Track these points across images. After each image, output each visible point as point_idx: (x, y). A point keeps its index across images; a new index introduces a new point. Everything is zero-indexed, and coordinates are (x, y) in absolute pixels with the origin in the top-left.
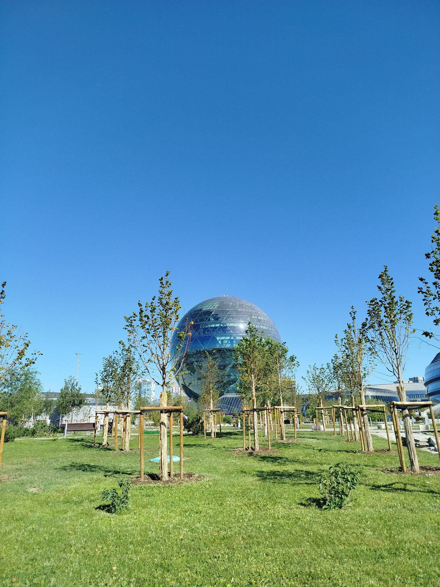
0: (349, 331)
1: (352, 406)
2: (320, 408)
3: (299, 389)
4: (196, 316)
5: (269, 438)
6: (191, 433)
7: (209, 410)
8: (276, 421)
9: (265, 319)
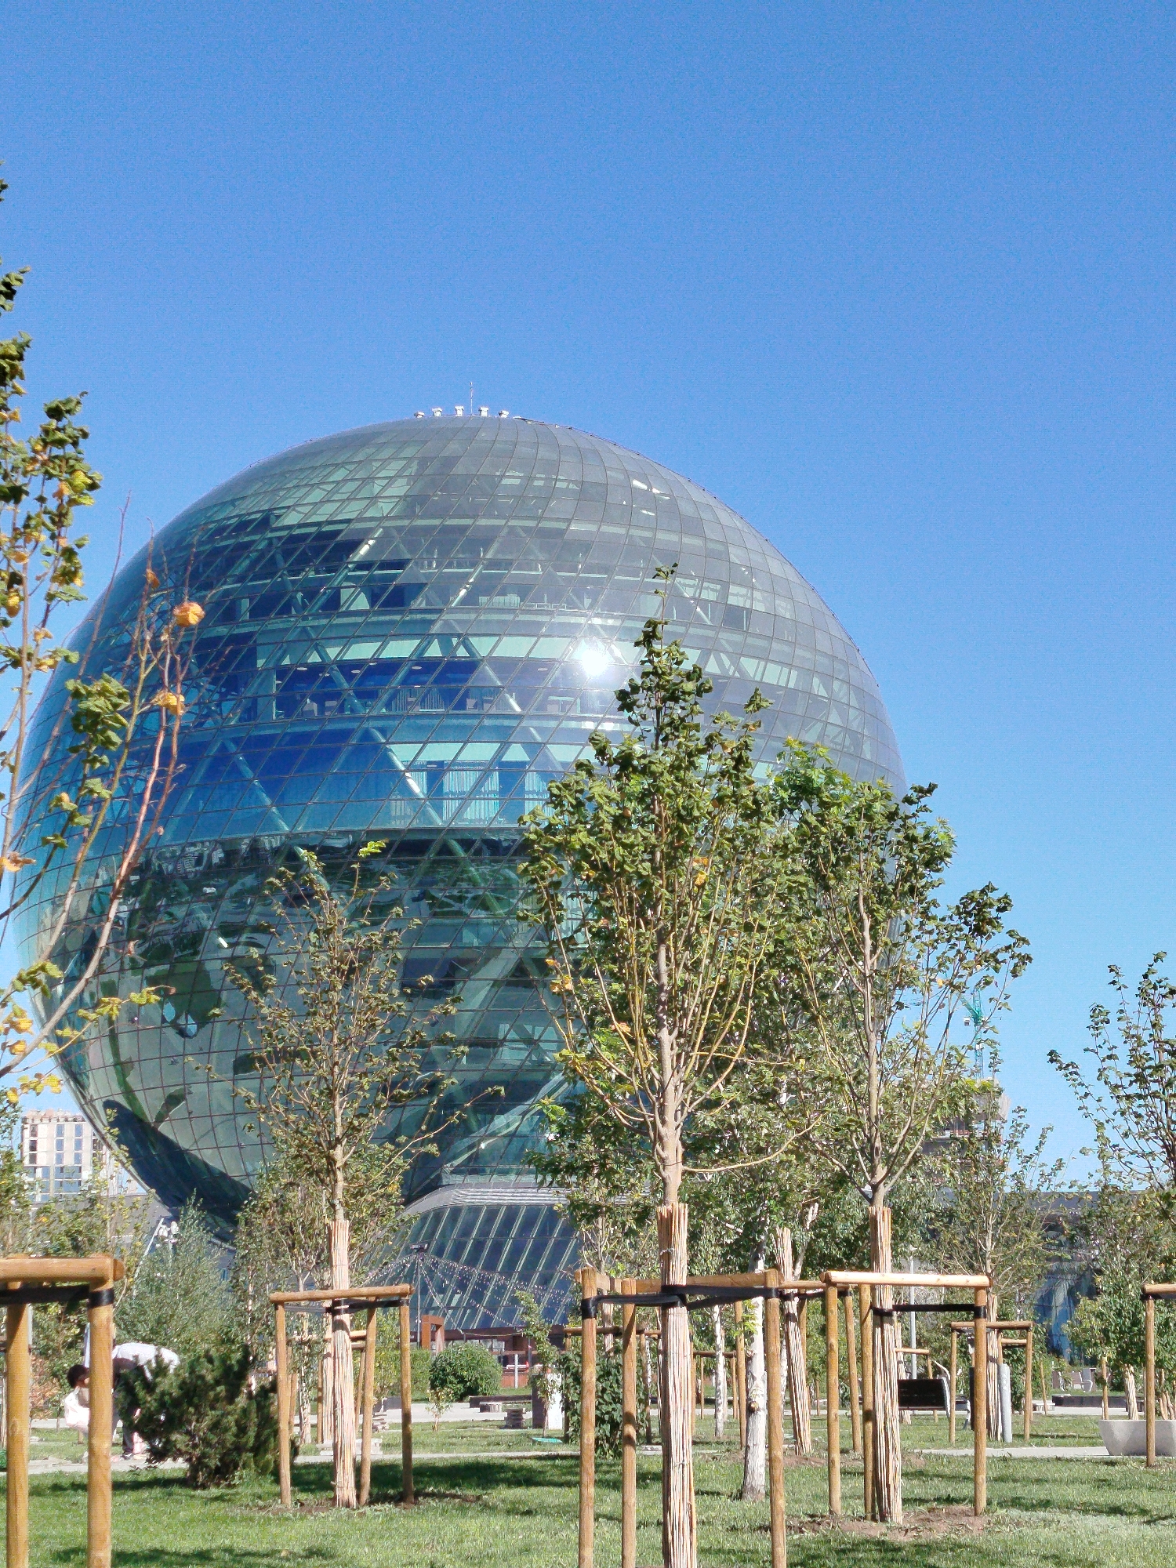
4: (222, 573)
5: (782, 1505)
6: (173, 1466)
7: (318, 1293)
8: (834, 1380)
9: (784, 609)
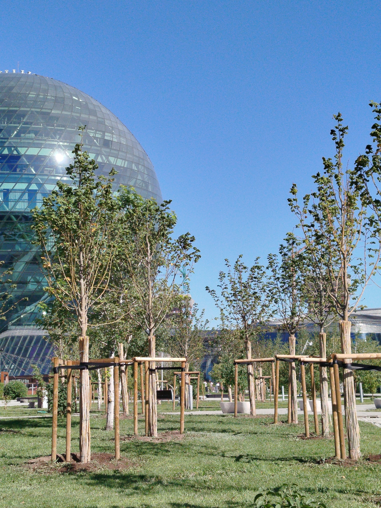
0: (326, 176)
1: (321, 357)
2: (245, 360)
3: (198, 315)
5: (118, 431)
8: (136, 391)
9: (123, 141)
